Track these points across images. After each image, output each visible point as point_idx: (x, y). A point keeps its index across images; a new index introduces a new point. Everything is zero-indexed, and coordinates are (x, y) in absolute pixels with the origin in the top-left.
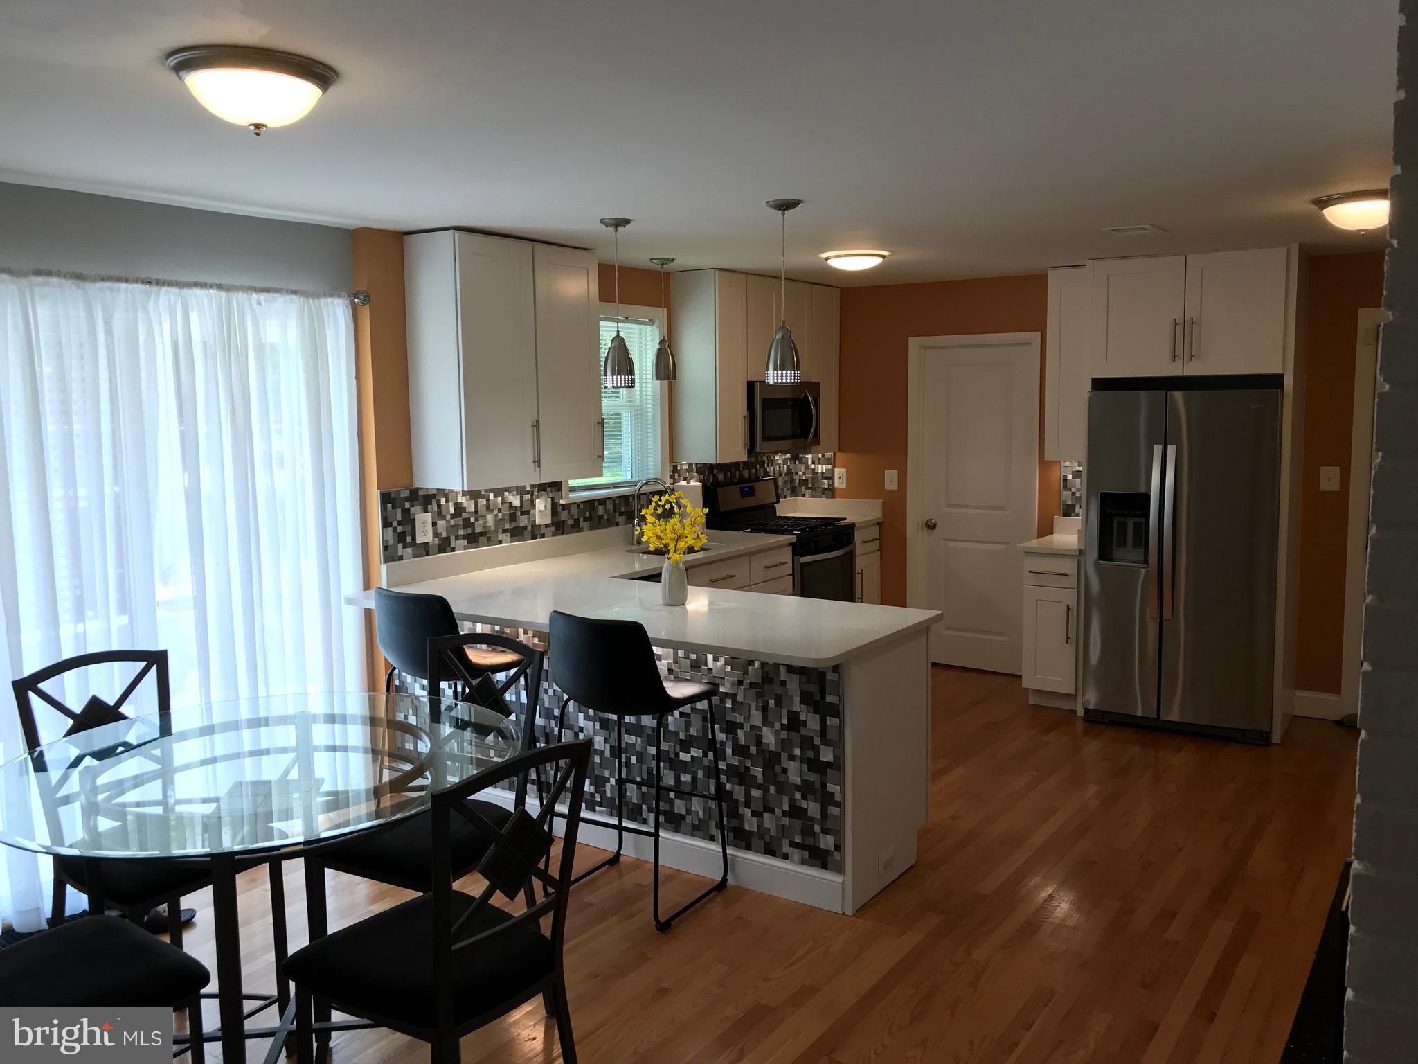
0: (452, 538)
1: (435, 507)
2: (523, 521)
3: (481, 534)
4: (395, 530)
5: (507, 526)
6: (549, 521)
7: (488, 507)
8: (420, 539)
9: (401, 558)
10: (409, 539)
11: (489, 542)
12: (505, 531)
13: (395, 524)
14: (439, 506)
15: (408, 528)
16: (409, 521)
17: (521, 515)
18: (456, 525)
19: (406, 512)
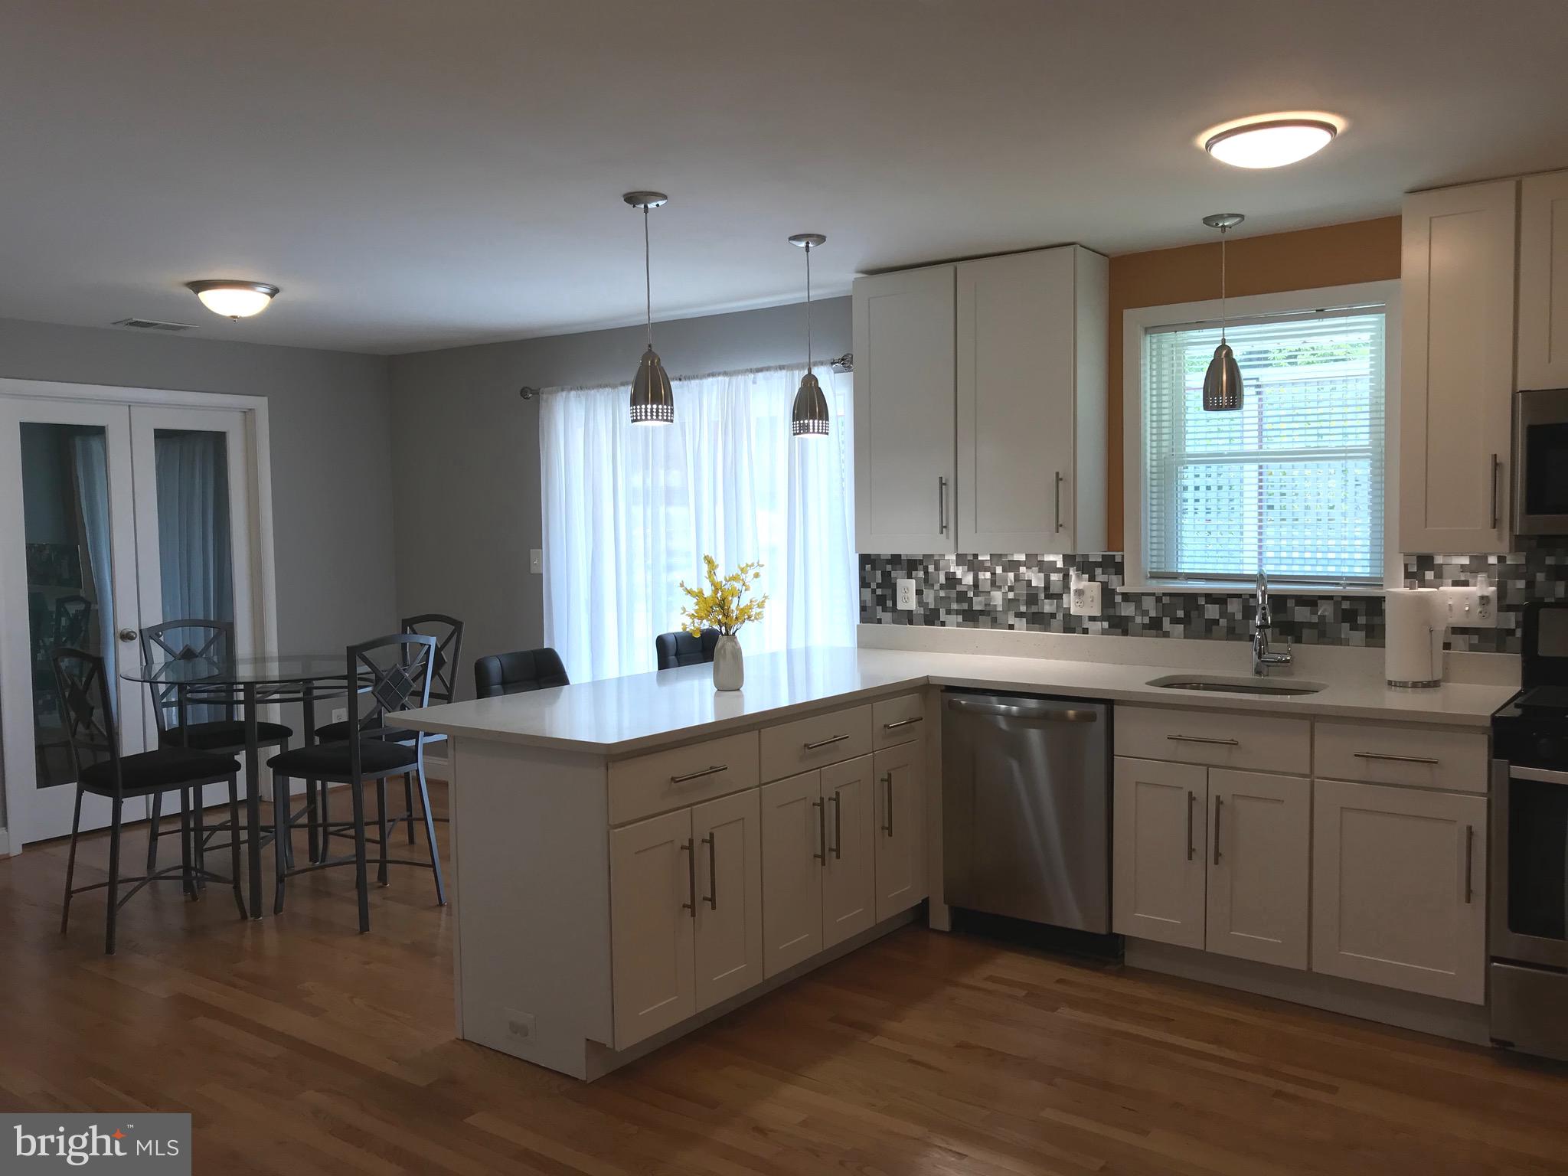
0: (942, 611)
1: (921, 574)
2: (1048, 607)
3: (982, 613)
4: (874, 591)
5: (1023, 609)
6: (1098, 614)
7: (993, 583)
8: (900, 606)
9: (879, 621)
10: (889, 604)
11: (995, 623)
12: (1019, 615)
13: (874, 586)
14: (926, 573)
15: (888, 592)
16: (889, 584)
17: (1045, 599)
18: (947, 598)
19: (886, 575)
